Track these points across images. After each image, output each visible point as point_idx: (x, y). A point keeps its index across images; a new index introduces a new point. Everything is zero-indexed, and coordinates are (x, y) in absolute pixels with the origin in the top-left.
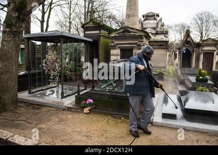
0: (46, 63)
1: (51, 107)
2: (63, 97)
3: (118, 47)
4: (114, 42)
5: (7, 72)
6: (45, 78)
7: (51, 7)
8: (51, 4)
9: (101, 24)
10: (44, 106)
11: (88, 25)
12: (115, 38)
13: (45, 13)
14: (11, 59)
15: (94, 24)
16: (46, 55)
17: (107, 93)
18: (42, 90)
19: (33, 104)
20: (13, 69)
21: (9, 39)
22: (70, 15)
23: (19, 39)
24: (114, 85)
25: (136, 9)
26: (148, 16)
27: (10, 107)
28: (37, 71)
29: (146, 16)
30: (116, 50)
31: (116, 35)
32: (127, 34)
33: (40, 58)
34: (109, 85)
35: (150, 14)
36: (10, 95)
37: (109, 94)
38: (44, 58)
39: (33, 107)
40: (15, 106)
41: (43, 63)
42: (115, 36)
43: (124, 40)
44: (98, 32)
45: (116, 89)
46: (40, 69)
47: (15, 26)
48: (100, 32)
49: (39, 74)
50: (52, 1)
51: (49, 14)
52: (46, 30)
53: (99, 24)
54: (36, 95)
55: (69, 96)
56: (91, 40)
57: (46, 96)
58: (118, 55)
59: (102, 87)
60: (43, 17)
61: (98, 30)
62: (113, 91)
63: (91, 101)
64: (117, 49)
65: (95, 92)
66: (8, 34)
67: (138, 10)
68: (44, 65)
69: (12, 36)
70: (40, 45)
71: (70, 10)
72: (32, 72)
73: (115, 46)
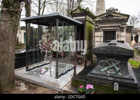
0: (42, 43)
1: (46, 88)
2: (57, 76)
3: (102, 30)
4: (98, 25)
5: (3, 52)
6: (40, 56)
7: (44, 5)
8: (45, 2)
9: (87, 10)
10: (40, 86)
11: (75, 12)
12: (99, 22)
13: (41, 9)
14: (8, 40)
15: (81, 11)
16: (42, 37)
17: (109, 78)
18: (38, 67)
19: (30, 83)
20: (9, 49)
21: (7, 19)
22: (57, 10)
23: (16, 19)
24: (118, 69)
25: (104, 5)
26: (110, 10)
27: (6, 88)
28: (34, 50)
29: (109, 10)
30: (100, 33)
31: (101, 19)
32: (111, 18)
33: (37, 39)
34: (110, 68)
35: (112, 9)
36: (6, 76)
37: (111, 79)
38: (40, 39)
39: (29, 86)
40: (11, 86)
41: (39, 43)
42: (99, 21)
43: (108, 24)
44: (84, 17)
45: (120, 74)
46: (37, 48)
47: (13, 6)
48: (86, 17)
49: (36, 52)
50: (45, 1)
51: (43, 10)
52: (42, 14)
53: (85, 10)
54: (33, 72)
55: (62, 74)
56: (81, 23)
57: (41, 74)
58: (102, 37)
59: (102, 70)
60: (39, 11)
61: (84, 16)
62: (116, 76)
63: (92, 87)
64: (100, 31)
65: (94, 76)
66: (5, 13)
67: (105, 5)
68: (40, 45)
69: (10, 16)
70: (37, 29)
71: (57, 7)
72: (30, 50)
73: (99, 29)
